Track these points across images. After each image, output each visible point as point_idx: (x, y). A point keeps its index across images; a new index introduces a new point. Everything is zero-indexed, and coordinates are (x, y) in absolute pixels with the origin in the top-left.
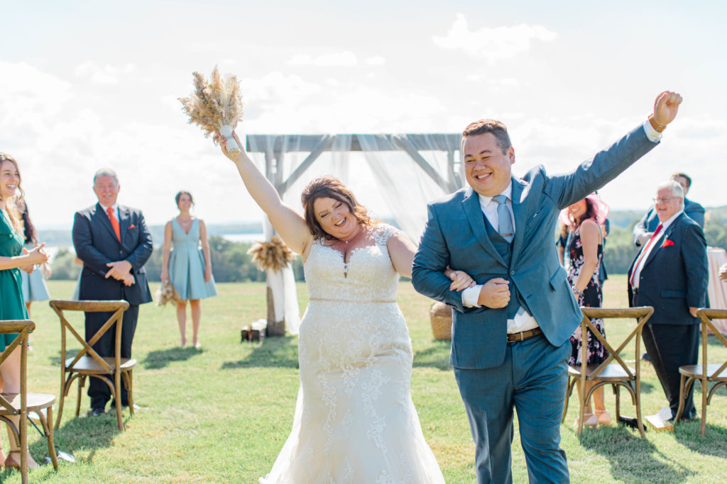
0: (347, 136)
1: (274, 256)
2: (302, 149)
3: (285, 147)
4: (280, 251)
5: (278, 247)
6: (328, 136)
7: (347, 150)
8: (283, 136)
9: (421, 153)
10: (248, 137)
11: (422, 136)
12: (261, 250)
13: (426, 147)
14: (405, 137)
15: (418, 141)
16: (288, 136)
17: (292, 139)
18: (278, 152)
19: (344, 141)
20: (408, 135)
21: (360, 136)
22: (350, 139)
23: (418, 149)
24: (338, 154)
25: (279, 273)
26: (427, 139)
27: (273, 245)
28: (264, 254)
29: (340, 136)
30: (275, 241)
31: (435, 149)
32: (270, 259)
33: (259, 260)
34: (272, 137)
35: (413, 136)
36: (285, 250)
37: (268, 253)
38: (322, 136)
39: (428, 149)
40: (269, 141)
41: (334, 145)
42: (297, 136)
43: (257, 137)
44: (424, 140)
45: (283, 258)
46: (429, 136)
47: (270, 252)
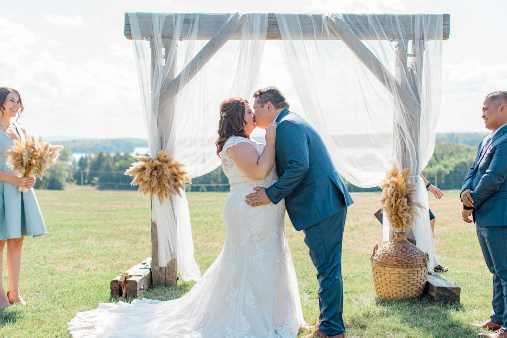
0: (263, 16)
1: (160, 179)
2: (200, 36)
3: (177, 33)
4: (168, 172)
5: (165, 166)
6: (237, 15)
7: (261, 38)
8: (176, 15)
9: (365, 42)
10: (127, 16)
11: (364, 18)
12: (143, 169)
13: (371, 35)
14: (341, 18)
15: (359, 25)
16: (182, 14)
17: (188, 20)
18: (168, 38)
19: (257, 23)
20: (344, 16)
21: (279, 15)
22: (266, 20)
23: (360, 36)
24: (249, 43)
25: (167, 201)
26: (370, 22)
27: (159, 163)
28: (146, 176)
29: (252, 16)
30: (162, 158)
31: (382, 37)
32: (155, 182)
33: (140, 183)
34: (160, 16)
35: (352, 17)
36: (175, 170)
37: (151, 174)
38: (228, 15)
39: (375, 37)
40: (156, 21)
41: (244, 29)
42: (194, 15)
43: (140, 16)
44: (367, 24)
45: (172, 182)
46: (374, 17)
47: (155, 173)
